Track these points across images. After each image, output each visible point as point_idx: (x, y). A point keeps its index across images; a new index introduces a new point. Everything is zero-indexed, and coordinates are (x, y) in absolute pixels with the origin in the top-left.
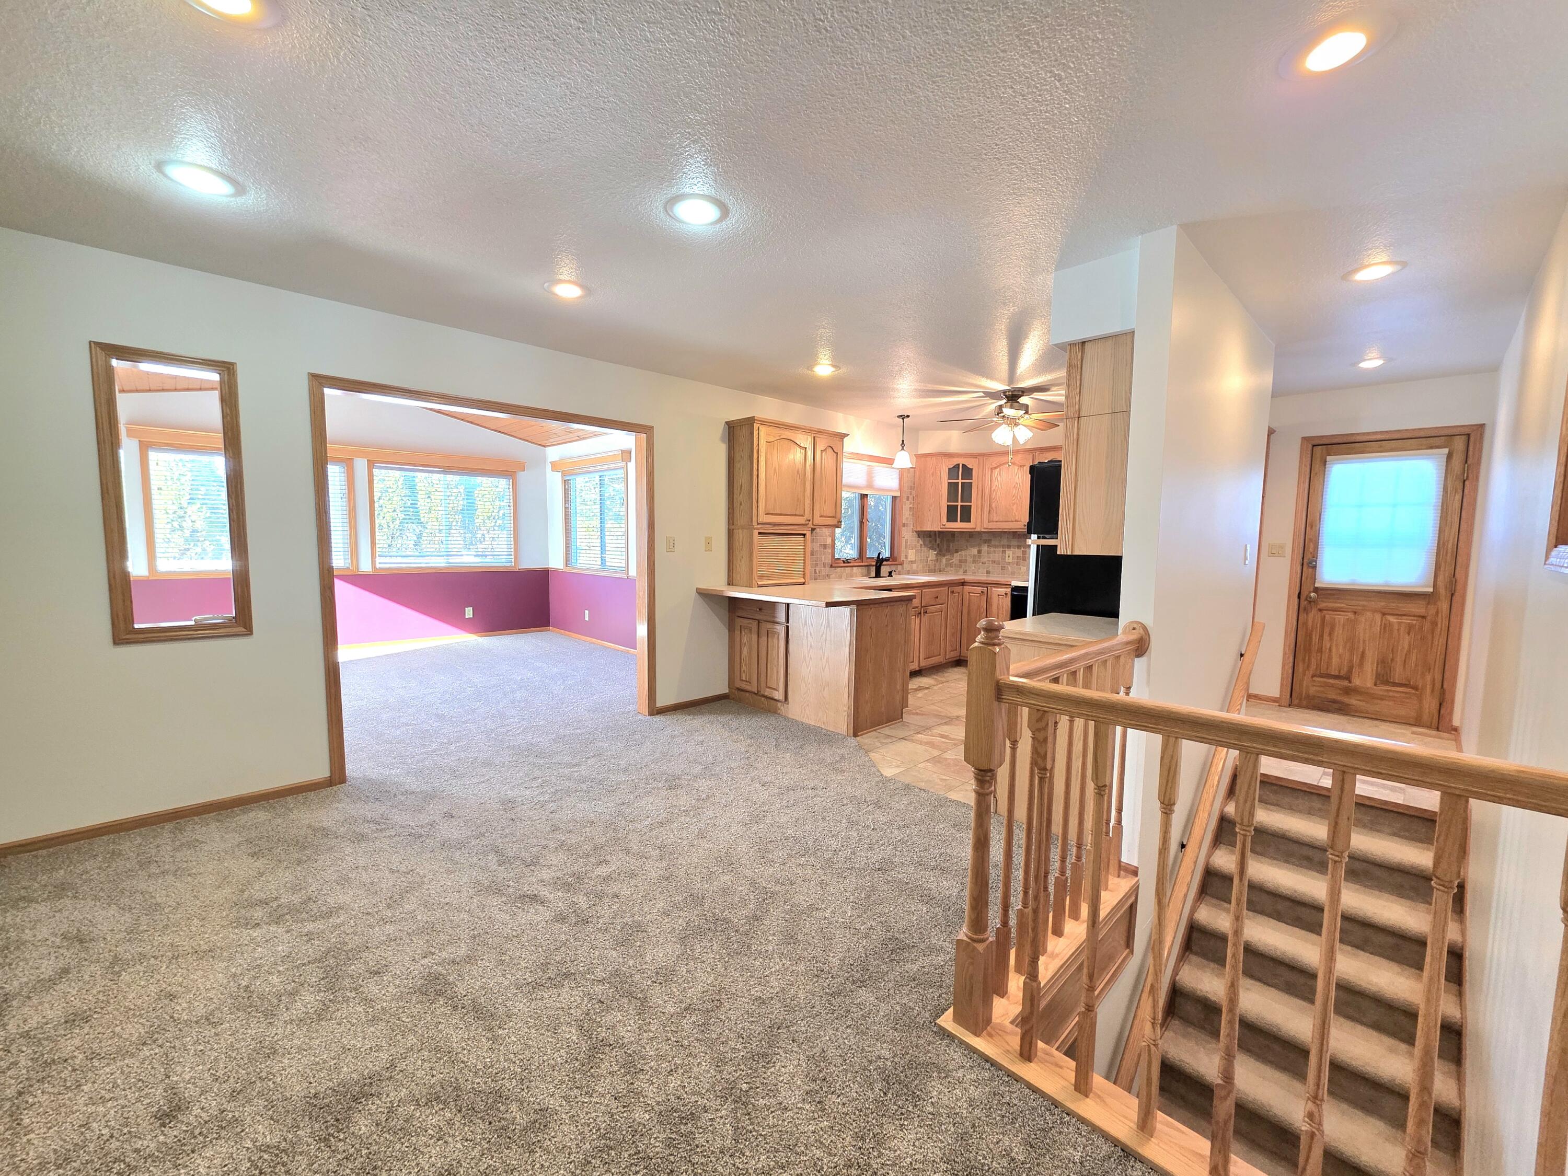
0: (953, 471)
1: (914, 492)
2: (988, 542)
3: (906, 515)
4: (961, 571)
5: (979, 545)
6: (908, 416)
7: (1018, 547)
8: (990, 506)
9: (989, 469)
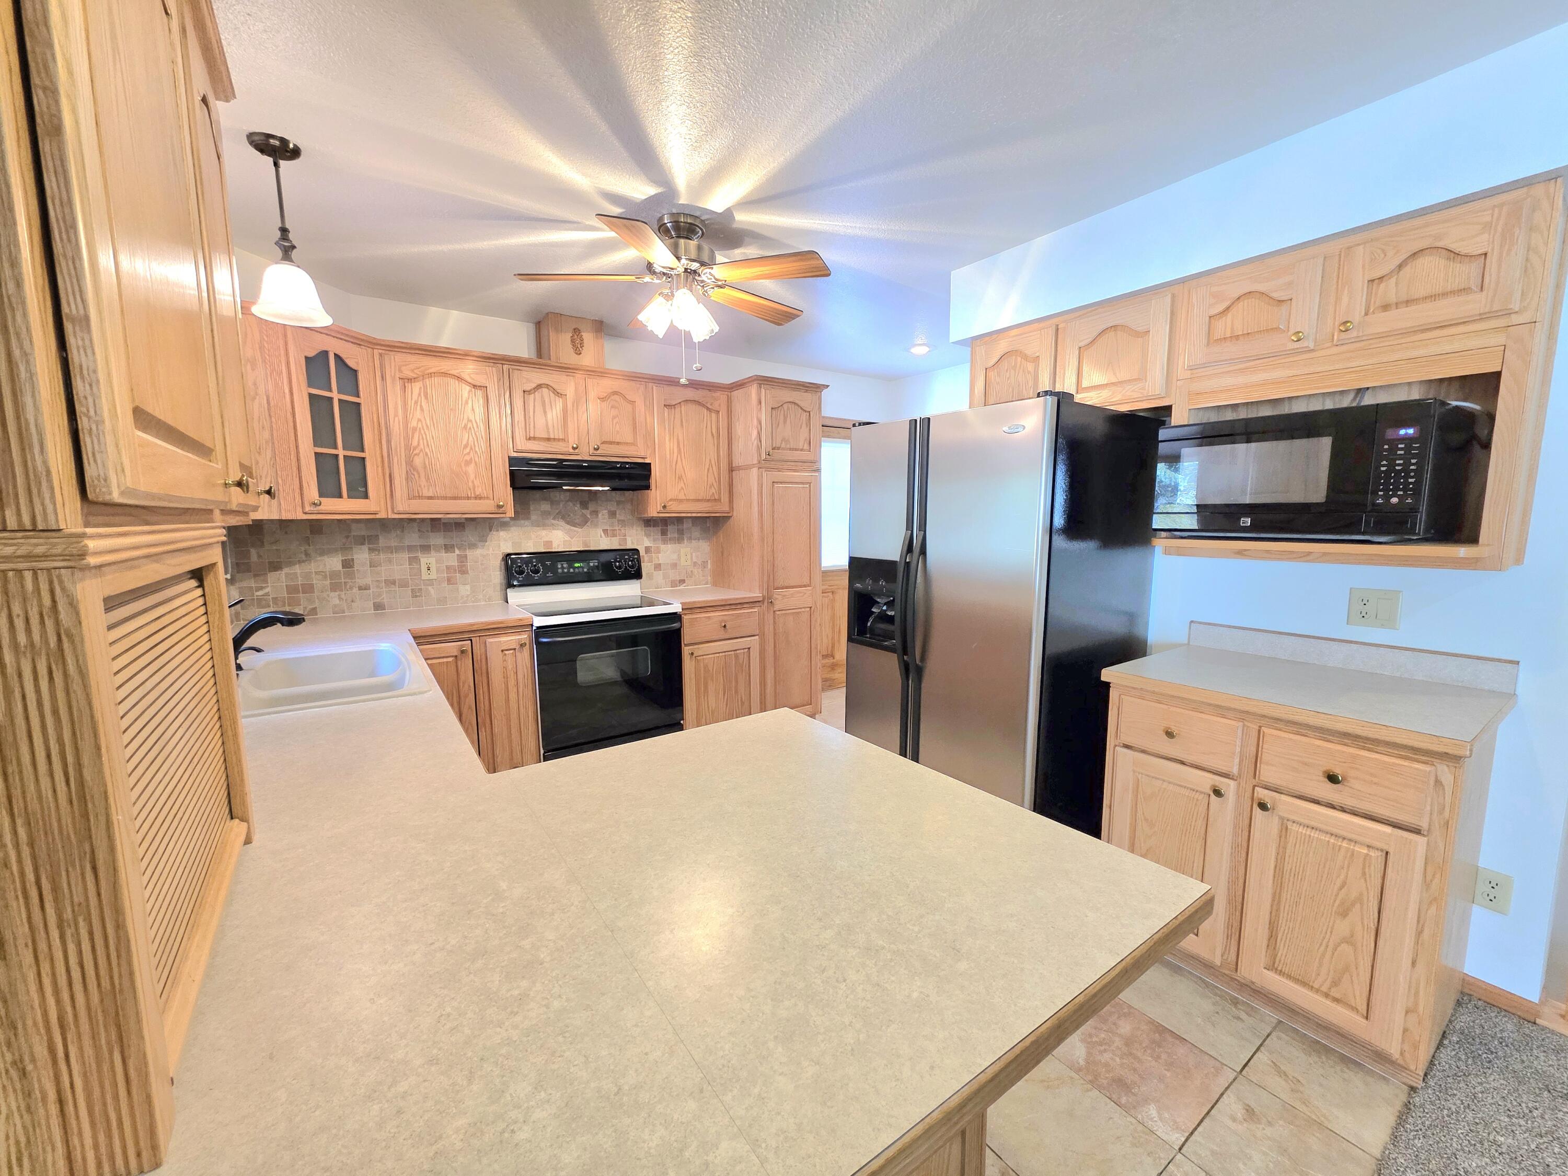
6: (295, 152)
7: (448, 548)
8: (410, 463)
9: (393, 379)
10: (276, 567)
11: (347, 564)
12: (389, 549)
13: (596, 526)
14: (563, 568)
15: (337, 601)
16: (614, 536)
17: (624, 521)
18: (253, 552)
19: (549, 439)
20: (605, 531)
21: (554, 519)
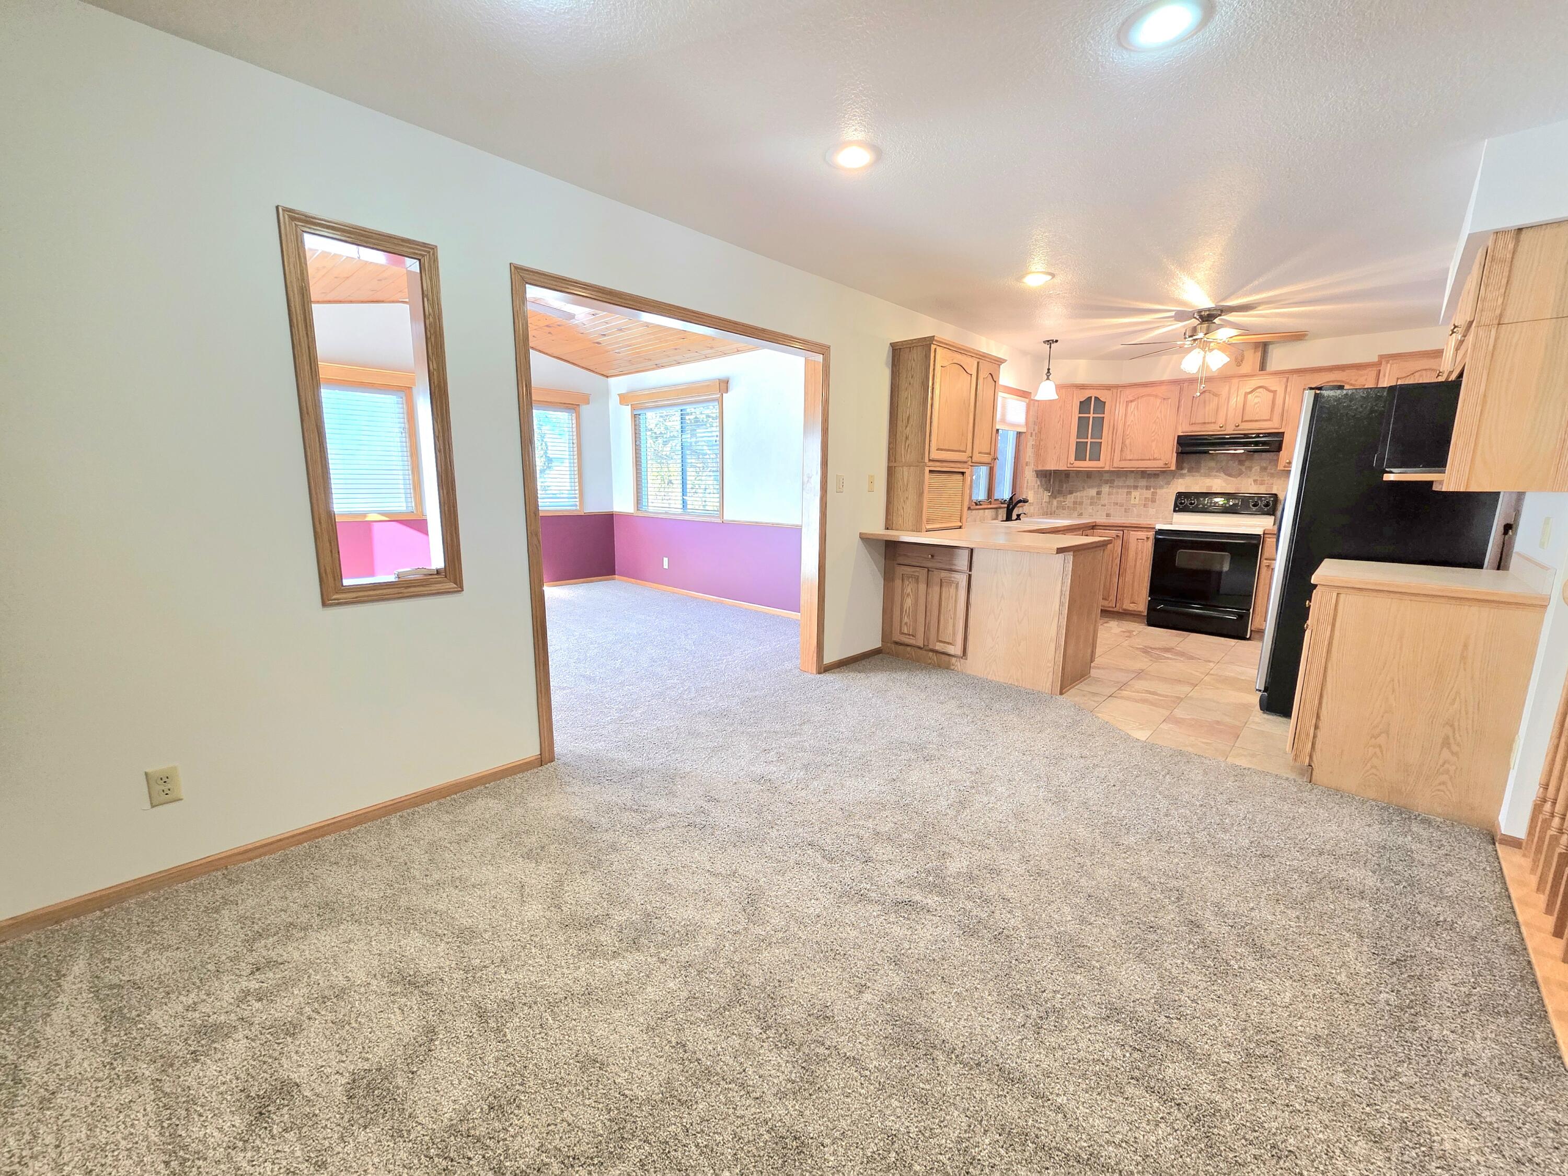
0: (1084, 405)
1: (1036, 428)
2: (1110, 482)
3: (1029, 454)
4: (1076, 514)
5: (1100, 486)
6: (1057, 341)
8: (1124, 442)
9: (1123, 402)
10: (1071, 493)
11: (1099, 493)
12: (1118, 487)
13: (1249, 477)
15: (1091, 511)
18: (1065, 486)
19: (1205, 423)
20: (1255, 481)
21: (1217, 472)
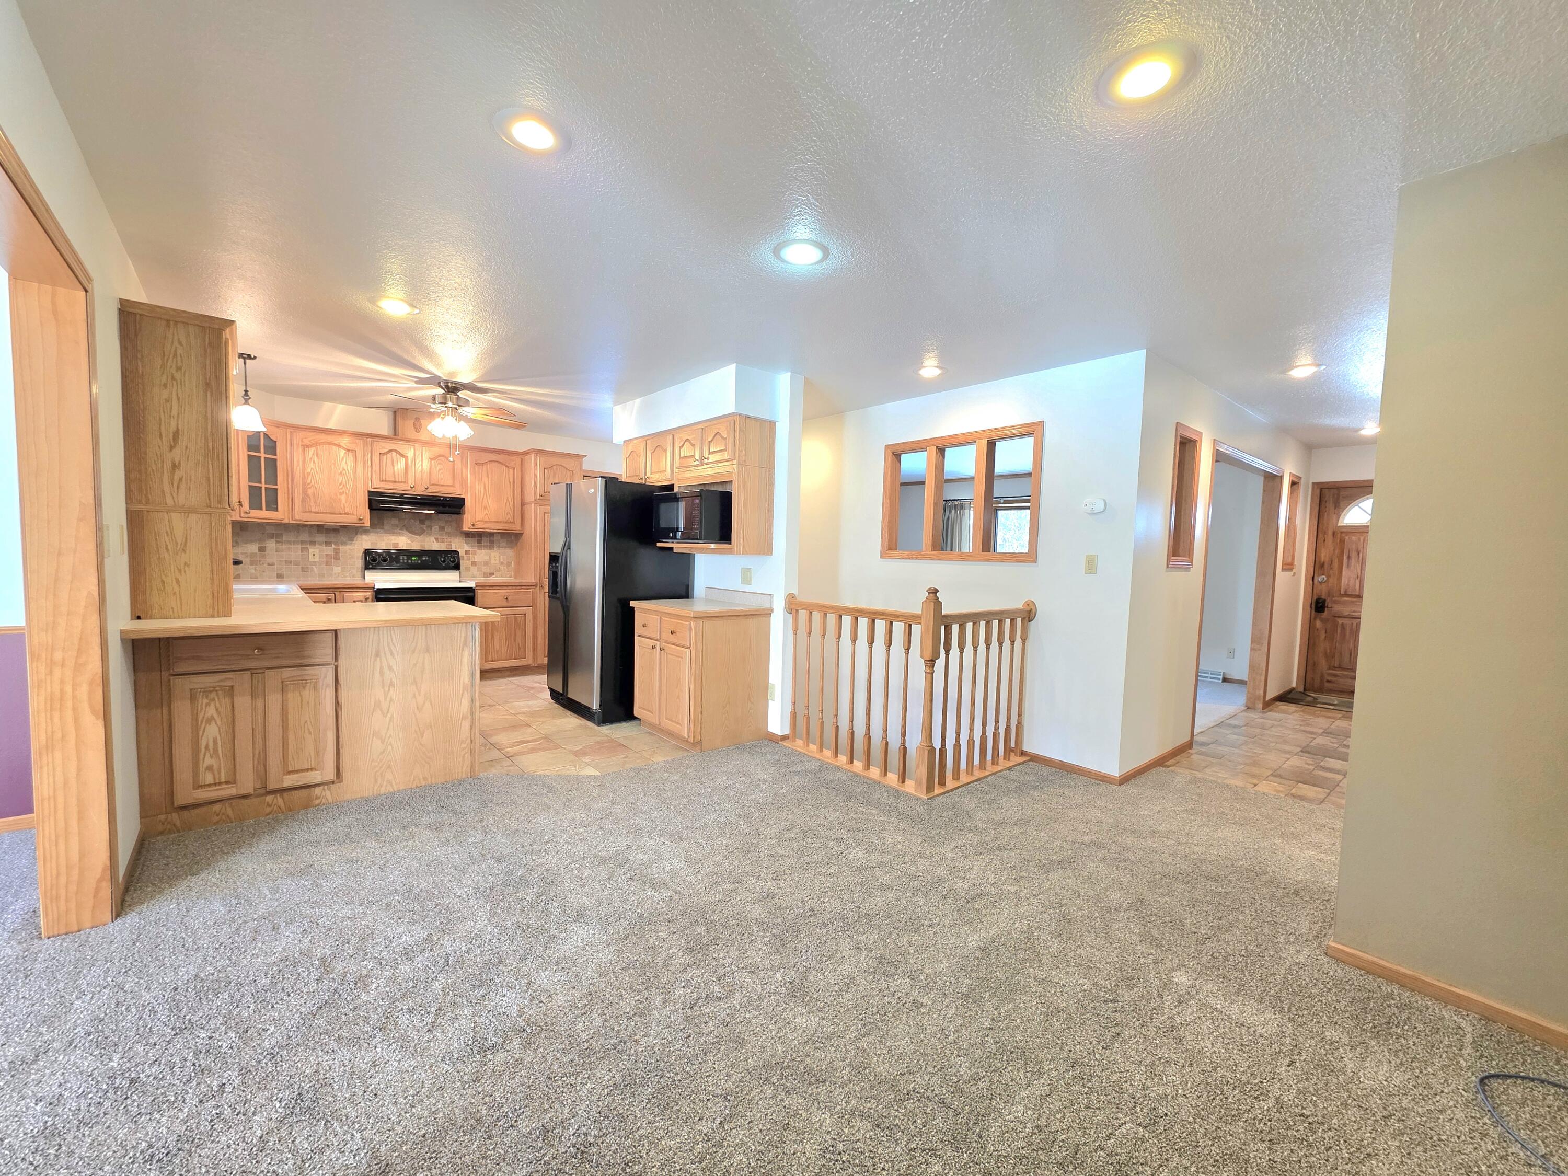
0: (252, 442)
6: (255, 358)
7: (328, 544)
8: (305, 492)
9: (298, 445)
11: (262, 549)
12: (289, 542)
13: (430, 535)
14: (403, 559)
15: (253, 571)
16: (443, 542)
17: (449, 533)
19: (395, 482)
20: (437, 539)
21: (400, 530)
